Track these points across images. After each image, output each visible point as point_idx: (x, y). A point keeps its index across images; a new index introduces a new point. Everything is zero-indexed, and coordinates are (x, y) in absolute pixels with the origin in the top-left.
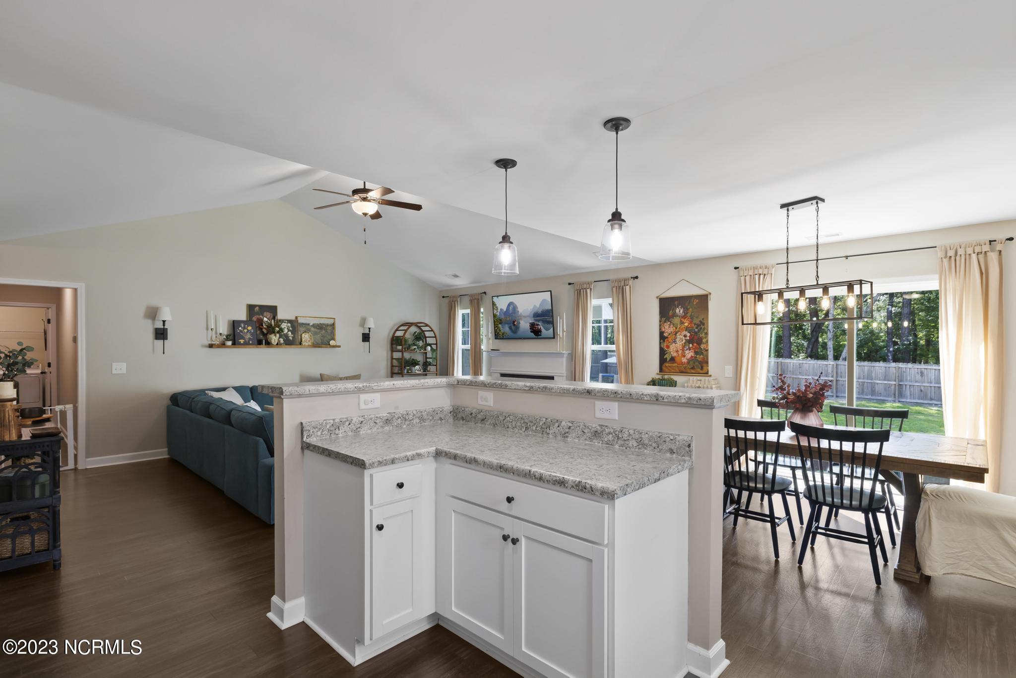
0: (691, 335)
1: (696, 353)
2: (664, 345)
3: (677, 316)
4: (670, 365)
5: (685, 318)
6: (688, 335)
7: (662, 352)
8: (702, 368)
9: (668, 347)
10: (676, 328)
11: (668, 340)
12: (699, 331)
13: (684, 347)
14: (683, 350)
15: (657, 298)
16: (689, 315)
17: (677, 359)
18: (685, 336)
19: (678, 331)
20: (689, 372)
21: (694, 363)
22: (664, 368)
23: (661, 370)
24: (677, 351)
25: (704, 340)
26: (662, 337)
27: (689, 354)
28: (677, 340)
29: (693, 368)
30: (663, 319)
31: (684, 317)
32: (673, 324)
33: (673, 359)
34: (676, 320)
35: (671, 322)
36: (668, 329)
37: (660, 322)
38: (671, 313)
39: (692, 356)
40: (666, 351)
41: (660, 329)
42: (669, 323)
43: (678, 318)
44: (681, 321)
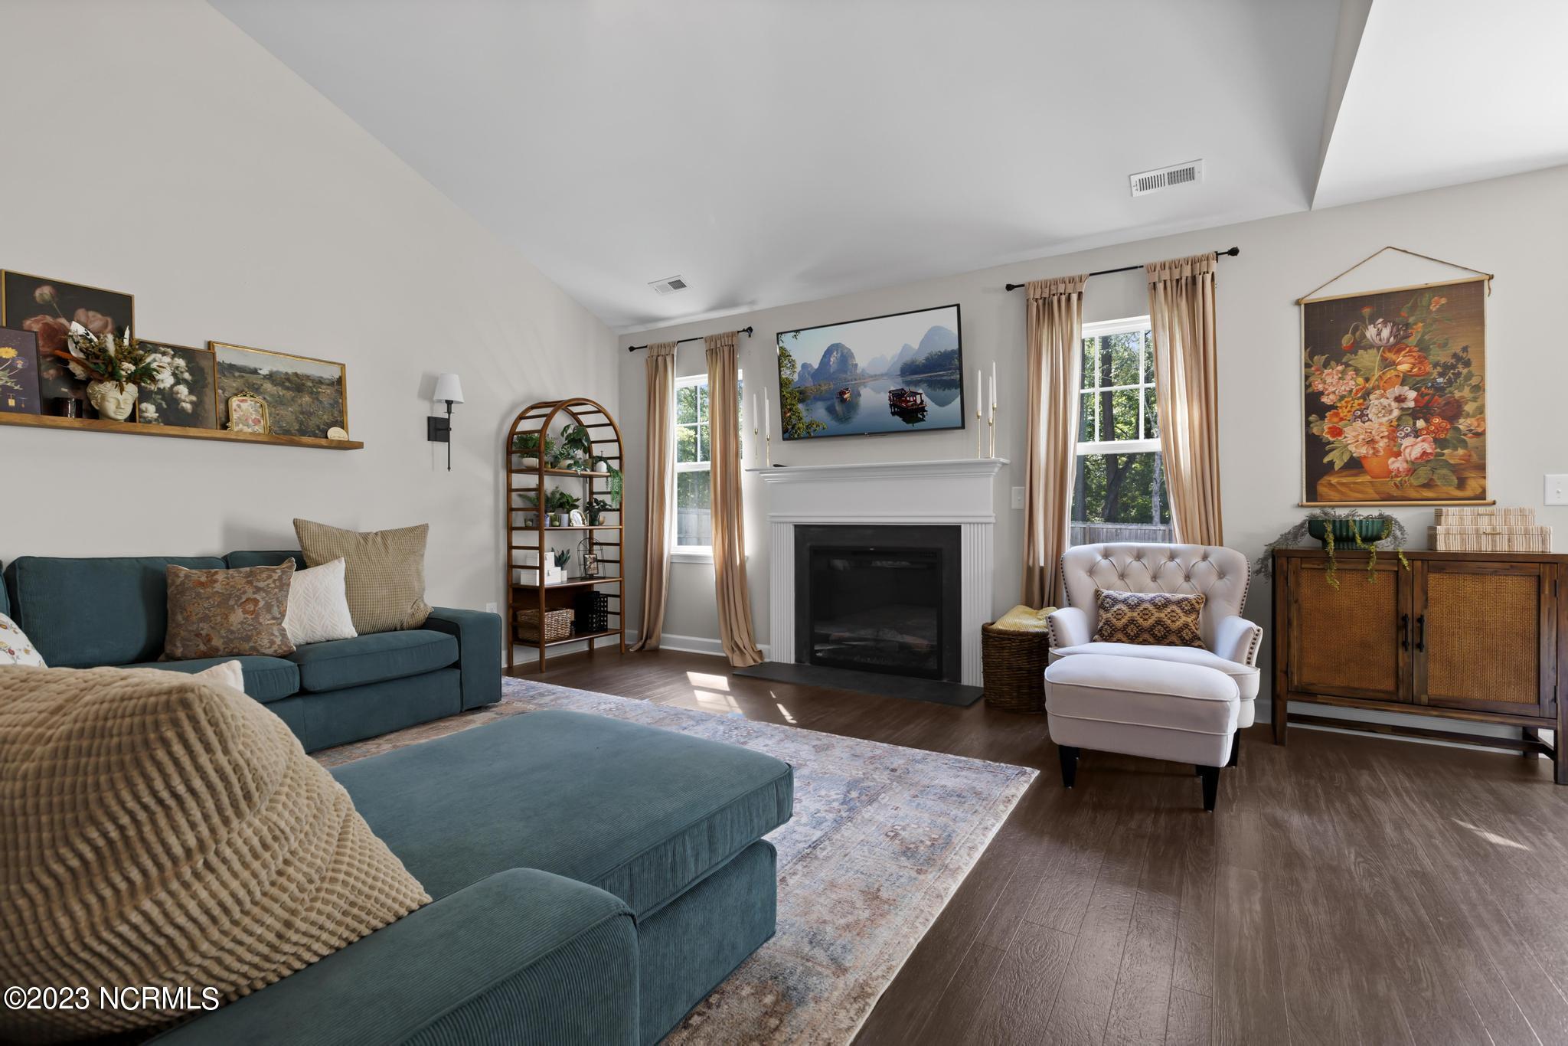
0: (1421, 395)
1: (1440, 443)
2: (1323, 429)
3: (1371, 346)
4: (1344, 480)
5: (1399, 351)
6: (1412, 394)
7: (1315, 448)
8: (1462, 484)
9: (1337, 432)
10: (1367, 380)
11: (1337, 414)
12: (1450, 383)
13: (1394, 429)
14: (1392, 437)
15: (1298, 303)
16: (1412, 341)
17: (1372, 464)
18: (1400, 399)
19: (1375, 388)
20: (1413, 494)
21: (1433, 470)
22: (1322, 489)
23: (1312, 493)
24: (1371, 442)
25: (1469, 408)
26: (1314, 405)
27: (1414, 448)
28: (1371, 413)
29: (1429, 485)
30: (1320, 359)
31: (1397, 347)
32: (1357, 371)
33: (1355, 465)
34: (1368, 359)
35: (1347, 365)
36: (1334, 384)
37: (1307, 366)
38: (1346, 340)
39: (1424, 453)
40: (1329, 443)
41: (1307, 387)
42: (1340, 368)
43: (1373, 352)
44: (1384, 359)
